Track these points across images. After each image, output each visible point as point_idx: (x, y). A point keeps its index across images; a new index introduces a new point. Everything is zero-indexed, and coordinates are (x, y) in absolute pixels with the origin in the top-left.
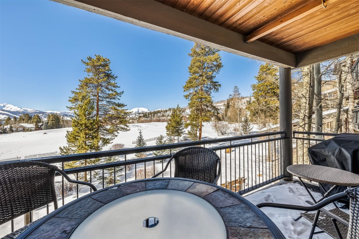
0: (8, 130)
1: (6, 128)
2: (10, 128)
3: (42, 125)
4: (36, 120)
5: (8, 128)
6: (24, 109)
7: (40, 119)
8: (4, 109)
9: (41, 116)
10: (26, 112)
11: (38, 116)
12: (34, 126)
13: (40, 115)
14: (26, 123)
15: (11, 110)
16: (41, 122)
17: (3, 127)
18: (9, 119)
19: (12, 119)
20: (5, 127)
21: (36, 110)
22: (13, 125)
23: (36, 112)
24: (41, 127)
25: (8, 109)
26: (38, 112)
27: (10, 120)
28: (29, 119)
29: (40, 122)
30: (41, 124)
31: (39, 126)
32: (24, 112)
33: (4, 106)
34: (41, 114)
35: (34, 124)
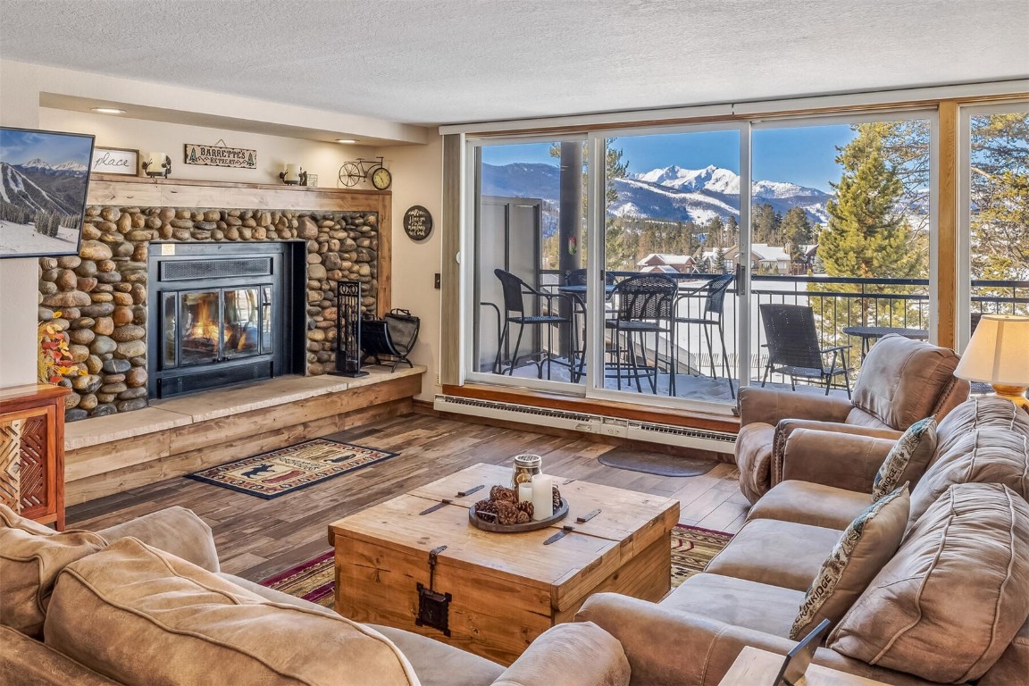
0: (712, 265)
1: (707, 260)
2: (719, 259)
3: (814, 252)
4: (793, 231)
5: (712, 257)
6: (762, 183)
7: (806, 225)
8: (709, 186)
9: (818, 211)
10: (769, 196)
11: (803, 215)
12: (787, 257)
13: (813, 209)
14: (761, 241)
15: (728, 191)
16: (809, 238)
17: (701, 255)
18: (717, 225)
19: (726, 227)
20: (706, 254)
21: (803, 189)
22: (725, 250)
23: (801, 194)
24: (809, 258)
25: (718, 187)
26: (808, 193)
27: (719, 227)
28: (773, 227)
29: (807, 239)
30: (810, 248)
31: (802, 254)
32: (764, 196)
33: (708, 177)
34: (818, 206)
35: (788, 245)
